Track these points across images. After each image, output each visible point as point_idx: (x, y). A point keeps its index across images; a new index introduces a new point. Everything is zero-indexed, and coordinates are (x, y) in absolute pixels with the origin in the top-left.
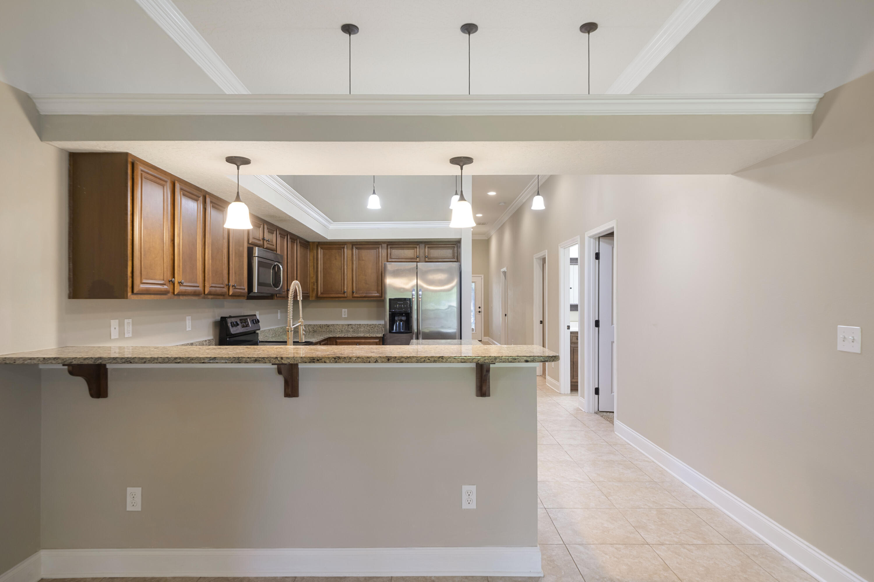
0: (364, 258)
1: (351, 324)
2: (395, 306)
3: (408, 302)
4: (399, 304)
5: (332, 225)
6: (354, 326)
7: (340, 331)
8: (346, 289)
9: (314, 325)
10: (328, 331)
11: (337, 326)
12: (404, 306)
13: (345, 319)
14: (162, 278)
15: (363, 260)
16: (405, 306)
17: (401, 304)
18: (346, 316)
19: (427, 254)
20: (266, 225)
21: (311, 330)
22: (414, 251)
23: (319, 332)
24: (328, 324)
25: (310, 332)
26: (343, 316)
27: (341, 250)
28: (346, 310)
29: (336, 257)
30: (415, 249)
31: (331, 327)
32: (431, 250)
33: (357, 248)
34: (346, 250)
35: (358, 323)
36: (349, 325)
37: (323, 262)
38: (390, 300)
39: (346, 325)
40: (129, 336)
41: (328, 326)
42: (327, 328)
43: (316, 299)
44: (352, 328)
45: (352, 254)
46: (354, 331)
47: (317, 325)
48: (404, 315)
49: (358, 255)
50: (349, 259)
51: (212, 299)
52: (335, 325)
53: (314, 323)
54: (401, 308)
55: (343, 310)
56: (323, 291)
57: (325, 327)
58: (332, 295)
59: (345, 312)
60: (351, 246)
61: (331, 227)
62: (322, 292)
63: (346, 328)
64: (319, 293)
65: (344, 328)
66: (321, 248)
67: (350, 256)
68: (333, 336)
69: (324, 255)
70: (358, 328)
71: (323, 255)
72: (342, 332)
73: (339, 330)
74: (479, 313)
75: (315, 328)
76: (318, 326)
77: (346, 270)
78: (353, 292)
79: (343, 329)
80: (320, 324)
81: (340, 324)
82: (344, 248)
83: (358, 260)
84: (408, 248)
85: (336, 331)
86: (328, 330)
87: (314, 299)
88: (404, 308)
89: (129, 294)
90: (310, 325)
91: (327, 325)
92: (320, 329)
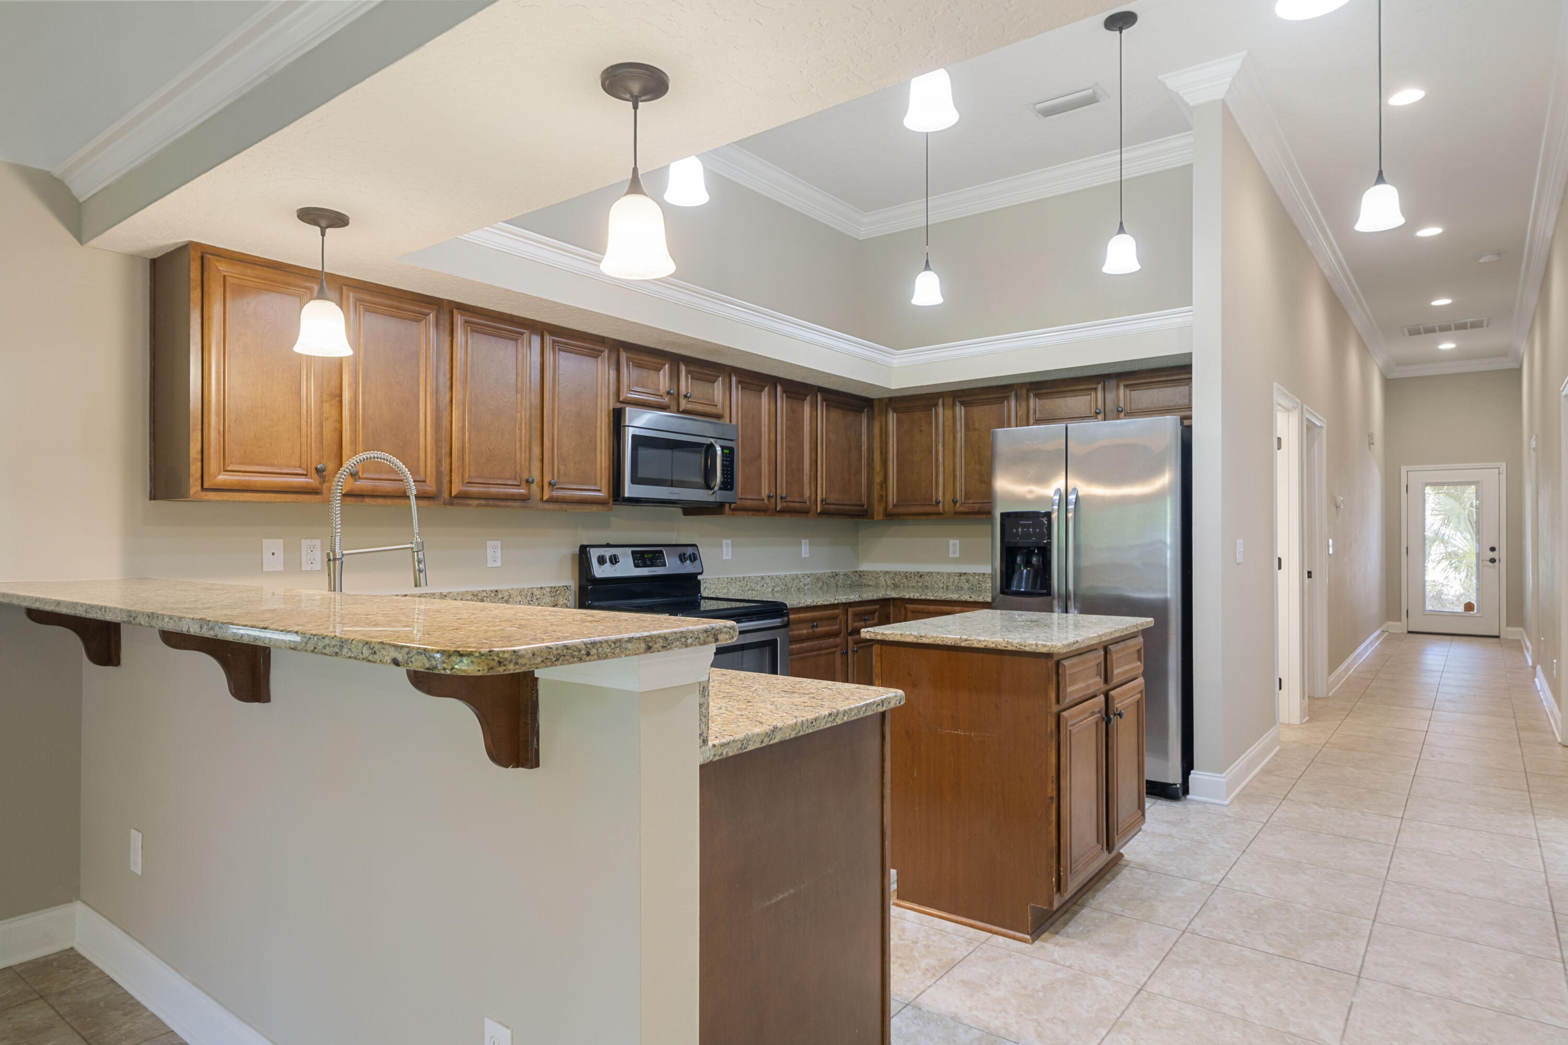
0: (977, 425)
1: (965, 574)
2: (1015, 530)
3: (1045, 520)
4: (1024, 526)
5: (896, 357)
6: (971, 578)
7: (943, 588)
8: (941, 494)
9: (895, 573)
10: (921, 587)
11: (939, 577)
12: (1035, 531)
13: (955, 561)
14: (298, 464)
15: (975, 430)
16: (1038, 530)
17: (1028, 526)
18: (957, 555)
19: (1122, 404)
20: (684, 364)
21: (889, 582)
22: (1091, 398)
23: (904, 587)
24: (920, 570)
25: (887, 586)
26: (951, 555)
27: (931, 410)
28: (957, 542)
29: (921, 427)
30: (1093, 394)
31: (927, 578)
32: (1132, 392)
33: (963, 403)
34: (940, 410)
35: (979, 572)
36: (961, 575)
37: (897, 440)
38: (1002, 515)
39: (955, 574)
40: (312, 568)
41: (921, 576)
42: (919, 580)
43: (885, 518)
44: (967, 582)
45: (954, 418)
46: (972, 589)
47: (900, 573)
48: (1036, 551)
49: (966, 419)
50: (947, 429)
51: (478, 505)
52: (934, 574)
53: (898, 570)
54: (1029, 535)
55: (951, 542)
56: (897, 501)
57: (916, 578)
58: (914, 509)
59: (954, 545)
60: (951, 400)
61: (895, 361)
62: (895, 502)
63: (956, 582)
64: (890, 506)
65: (951, 580)
66: (894, 410)
67: (949, 423)
68: (898, 596)
69: (899, 423)
70: (980, 581)
71: (897, 425)
72: (947, 590)
73: (942, 585)
74: (1491, 564)
75: (897, 580)
76: (903, 574)
77: (940, 454)
78: (955, 502)
79: (949, 582)
80: (906, 570)
81: (943, 573)
82: (936, 405)
83: (966, 430)
84: (1076, 393)
85: (936, 586)
86: (920, 584)
87: (881, 517)
88: (1035, 534)
89: (195, 487)
90: (887, 572)
91: (918, 573)
92: (905, 580)
